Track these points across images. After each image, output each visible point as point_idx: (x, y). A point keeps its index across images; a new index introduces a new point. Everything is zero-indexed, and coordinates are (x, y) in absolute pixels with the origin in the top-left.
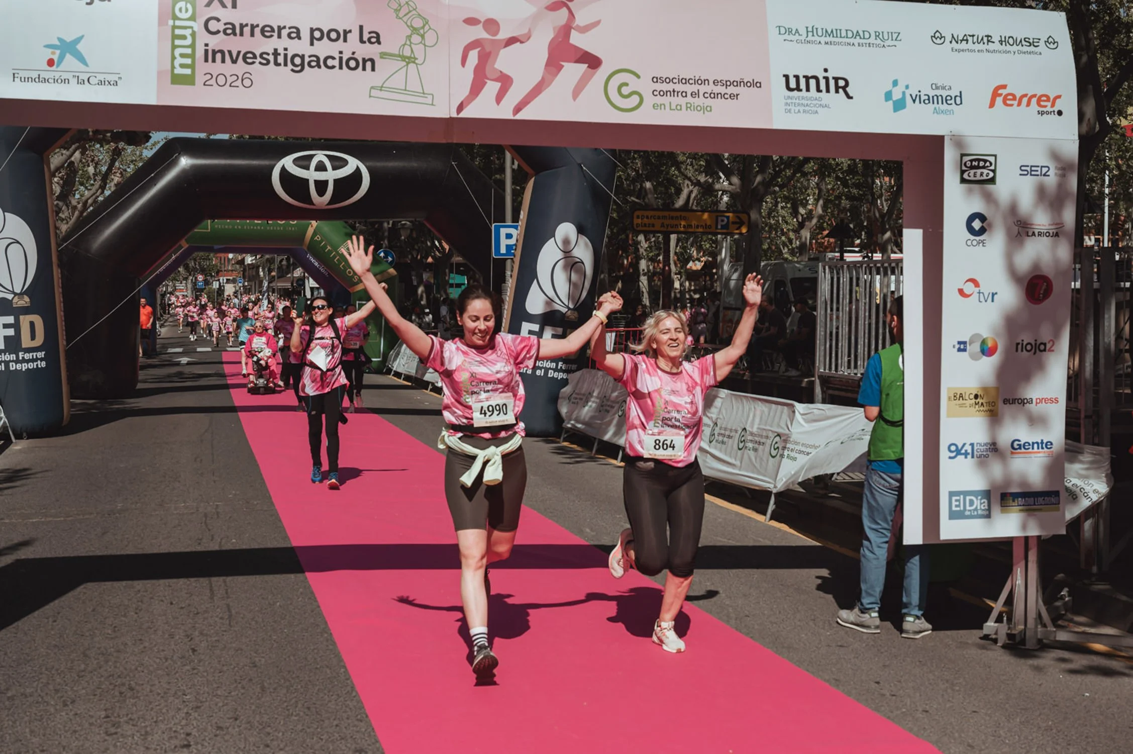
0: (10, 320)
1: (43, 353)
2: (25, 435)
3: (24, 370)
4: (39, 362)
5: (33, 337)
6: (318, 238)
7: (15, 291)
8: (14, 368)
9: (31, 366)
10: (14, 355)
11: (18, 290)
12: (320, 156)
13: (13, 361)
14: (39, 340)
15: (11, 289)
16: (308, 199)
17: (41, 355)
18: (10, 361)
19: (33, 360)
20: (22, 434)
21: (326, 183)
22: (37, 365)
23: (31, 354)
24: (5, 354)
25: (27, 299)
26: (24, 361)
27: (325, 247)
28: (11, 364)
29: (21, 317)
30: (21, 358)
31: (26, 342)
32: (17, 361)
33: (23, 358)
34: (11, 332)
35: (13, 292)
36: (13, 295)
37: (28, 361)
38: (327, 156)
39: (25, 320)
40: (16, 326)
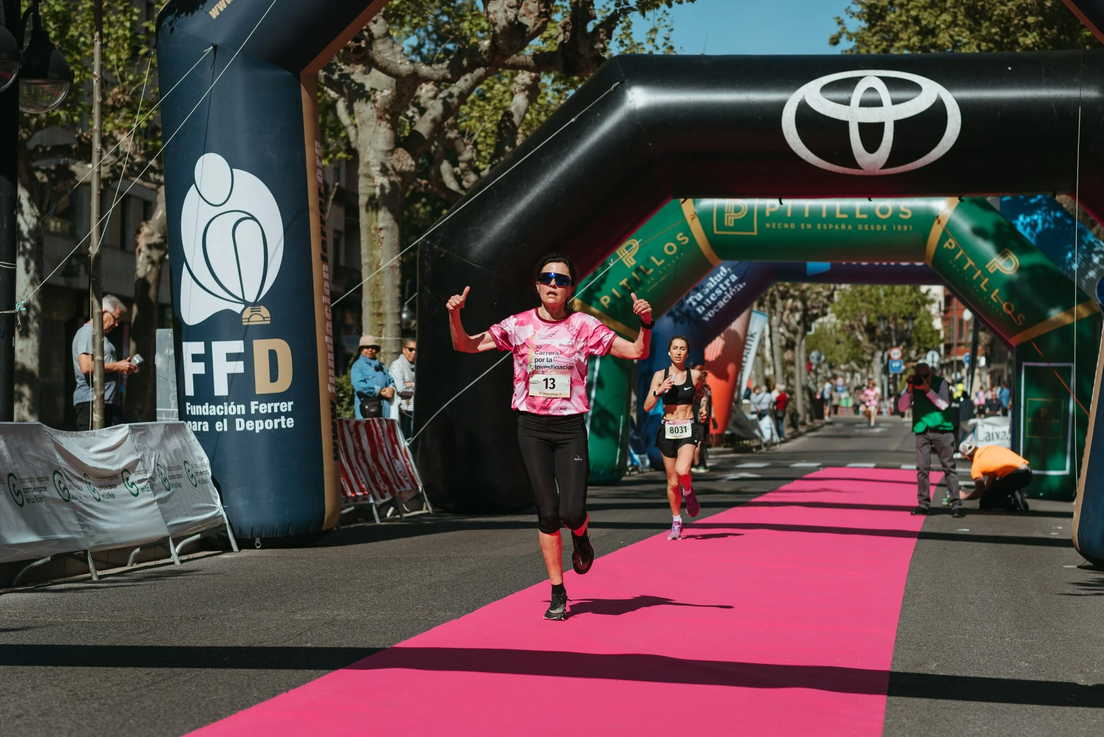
0: (238, 346)
1: (291, 403)
2: (258, 541)
3: (257, 431)
4: (283, 419)
5: (274, 377)
6: (950, 244)
7: (246, 299)
8: (242, 428)
9: (270, 424)
10: (243, 406)
11: (251, 297)
12: (871, 79)
13: (241, 416)
14: (285, 381)
15: (242, 298)
16: (847, 157)
17: (286, 406)
18: (237, 416)
19: (273, 416)
20: (253, 540)
21: (880, 126)
22: (280, 424)
23: (270, 405)
24: (229, 405)
25: (265, 312)
26: (258, 416)
27: (963, 260)
28: (238, 420)
29: (256, 343)
30: (253, 412)
31: (263, 384)
32: (248, 417)
33: (257, 411)
34: (238, 367)
35: (244, 301)
36: (243, 306)
37: (265, 417)
38: (882, 78)
39: (261, 347)
40: (247, 357)
